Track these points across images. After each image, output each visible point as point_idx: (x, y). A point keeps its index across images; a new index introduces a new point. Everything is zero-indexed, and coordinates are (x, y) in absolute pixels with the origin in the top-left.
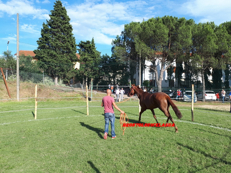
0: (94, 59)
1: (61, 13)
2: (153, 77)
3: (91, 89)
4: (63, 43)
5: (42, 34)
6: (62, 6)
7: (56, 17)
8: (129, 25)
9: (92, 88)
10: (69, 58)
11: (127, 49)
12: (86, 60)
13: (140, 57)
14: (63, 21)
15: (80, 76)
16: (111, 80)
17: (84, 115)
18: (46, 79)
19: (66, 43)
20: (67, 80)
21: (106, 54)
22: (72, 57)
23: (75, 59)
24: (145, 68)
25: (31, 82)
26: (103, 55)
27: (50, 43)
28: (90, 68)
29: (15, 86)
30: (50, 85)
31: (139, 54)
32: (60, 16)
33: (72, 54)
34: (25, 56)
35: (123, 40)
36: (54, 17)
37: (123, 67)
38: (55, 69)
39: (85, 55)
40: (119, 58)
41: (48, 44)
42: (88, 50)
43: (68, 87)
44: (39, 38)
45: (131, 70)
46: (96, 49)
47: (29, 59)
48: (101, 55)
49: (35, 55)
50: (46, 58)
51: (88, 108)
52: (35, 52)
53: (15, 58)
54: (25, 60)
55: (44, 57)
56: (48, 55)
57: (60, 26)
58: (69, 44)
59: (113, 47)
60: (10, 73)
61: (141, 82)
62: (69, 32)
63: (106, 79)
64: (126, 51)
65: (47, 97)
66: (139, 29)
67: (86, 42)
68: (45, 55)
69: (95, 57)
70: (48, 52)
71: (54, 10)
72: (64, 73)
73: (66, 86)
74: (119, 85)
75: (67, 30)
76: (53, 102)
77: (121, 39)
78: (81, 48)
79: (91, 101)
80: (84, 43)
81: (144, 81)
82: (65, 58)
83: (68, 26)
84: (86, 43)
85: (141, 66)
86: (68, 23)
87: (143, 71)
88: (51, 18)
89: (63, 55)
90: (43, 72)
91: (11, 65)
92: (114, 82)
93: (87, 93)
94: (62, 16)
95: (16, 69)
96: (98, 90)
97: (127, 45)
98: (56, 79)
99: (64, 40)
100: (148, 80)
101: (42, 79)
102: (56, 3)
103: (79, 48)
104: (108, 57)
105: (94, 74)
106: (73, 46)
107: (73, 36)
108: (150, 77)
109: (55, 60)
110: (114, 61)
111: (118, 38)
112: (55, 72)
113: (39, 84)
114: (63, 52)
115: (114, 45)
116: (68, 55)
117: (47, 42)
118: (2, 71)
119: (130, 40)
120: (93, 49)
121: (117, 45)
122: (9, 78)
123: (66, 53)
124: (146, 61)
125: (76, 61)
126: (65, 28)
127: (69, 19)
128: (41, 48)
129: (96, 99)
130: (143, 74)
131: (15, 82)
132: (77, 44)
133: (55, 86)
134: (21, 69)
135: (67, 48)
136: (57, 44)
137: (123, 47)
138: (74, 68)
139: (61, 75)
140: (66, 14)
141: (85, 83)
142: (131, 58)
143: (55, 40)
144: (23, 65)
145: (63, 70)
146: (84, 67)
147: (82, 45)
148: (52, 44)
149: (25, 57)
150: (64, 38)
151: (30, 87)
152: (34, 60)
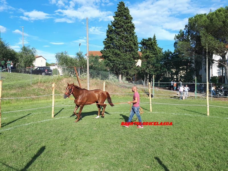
0: (155, 56)
1: (124, 13)
2: (222, 73)
3: (152, 86)
4: (126, 42)
5: (108, 35)
6: (125, 6)
7: (120, 18)
8: (193, 18)
9: (154, 84)
10: (131, 56)
11: (192, 44)
12: (148, 57)
13: (207, 51)
14: (125, 21)
15: (142, 73)
16: (174, 76)
17: (147, 112)
18: (111, 77)
19: (128, 42)
20: (129, 77)
21: (168, 50)
22: (134, 55)
23: (137, 57)
24: (213, 63)
25: (99, 79)
26: (166, 51)
27: (114, 43)
28: (151, 65)
29: (86, 82)
30: (115, 81)
31: (206, 49)
32: (123, 16)
33: (134, 52)
34: (94, 55)
35: (187, 34)
36: (117, 18)
37: (187, 63)
38: (120, 67)
39: (147, 52)
40: (183, 53)
41: (113, 44)
42: (149, 47)
43: (130, 83)
44: (105, 39)
45: (196, 66)
46: (158, 46)
47: (96, 58)
48: (163, 51)
49: (101, 55)
50: (111, 57)
51: (151, 105)
52: (101, 52)
53: (86, 58)
54: (94, 59)
55: (109, 56)
56: (113, 55)
57: (123, 25)
58: (132, 43)
59: (176, 42)
60: (82, 71)
61: (208, 79)
62: (131, 31)
63: (168, 75)
64: (190, 45)
65: (112, 93)
66: (205, 21)
67: (148, 39)
68: (110, 54)
69: (157, 54)
70: (113, 52)
71: (117, 11)
72: (127, 70)
73: (129, 82)
74: (183, 82)
75: (129, 29)
76: (117, 98)
77: (185, 33)
78: (143, 45)
79: (153, 98)
80: (146, 40)
81: (212, 77)
82: (128, 57)
83: (131, 26)
84: (148, 41)
85: (208, 61)
86: (131, 22)
87: (211, 66)
88: (115, 19)
89: (126, 53)
90: (109, 70)
91: (82, 64)
92: (177, 79)
93: (149, 90)
94: (125, 16)
95: (86, 68)
96: (160, 87)
97: (191, 39)
98: (120, 76)
99: (127, 39)
100: (216, 77)
101: (108, 77)
102: (119, 4)
103: (141, 46)
104: (171, 53)
105: (156, 71)
106: (135, 45)
107: (135, 34)
108: (218, 73)
109: (119, 58)
110: (177, 56)
111: (182, 32)
112: (119, 70)
113: (106, 81)
114: (126, 51)
115: (177, 40)
116: (131, 53)
117: (112, 42)
118: (76, 70)
119: (194, 34)
120: (155, 45)
121: (180, 40)
122: (81, 76)
123: (129, 51)
124: (214, 55)
125: (138, 58)
126: (127, 27)
127: (132, 18)
128: (107, 48)
129: (158, 96)
130: (211, 70)
131: (86, 79)
132: (139, 42)
133: (119, 83)
134: (91, 68)
135: (129, 47)
136: (121, 44)
137: (187, 42)
138: (136, 66)
139: (125, 72)
140: (128, 14)
141: (147, 80)
142: (196, 52)
143: (119, 40)
144: (92, 64)
145: (126, 68)
146: (146, 64)
147: (143, 43)
148: (116, 44)
149: (93, 57)
150: (127, 37)
151: (98, 83)
152: (101, 59)
